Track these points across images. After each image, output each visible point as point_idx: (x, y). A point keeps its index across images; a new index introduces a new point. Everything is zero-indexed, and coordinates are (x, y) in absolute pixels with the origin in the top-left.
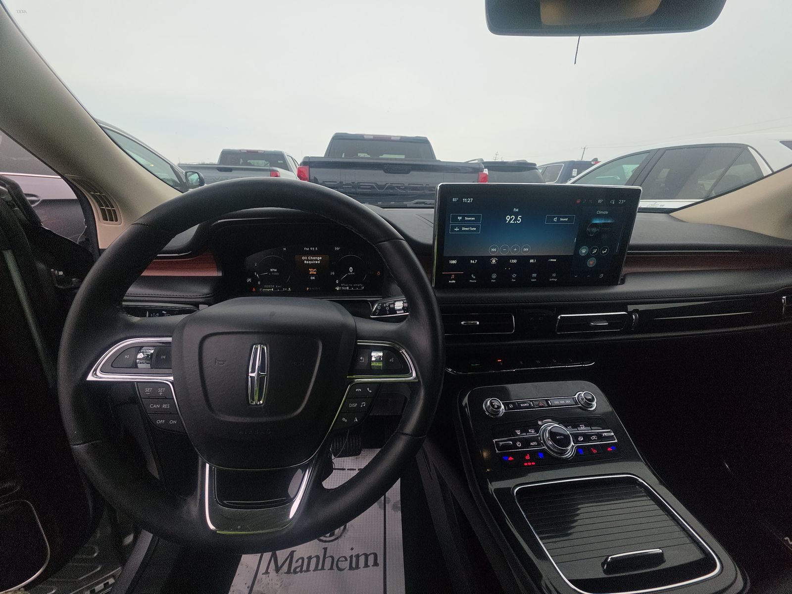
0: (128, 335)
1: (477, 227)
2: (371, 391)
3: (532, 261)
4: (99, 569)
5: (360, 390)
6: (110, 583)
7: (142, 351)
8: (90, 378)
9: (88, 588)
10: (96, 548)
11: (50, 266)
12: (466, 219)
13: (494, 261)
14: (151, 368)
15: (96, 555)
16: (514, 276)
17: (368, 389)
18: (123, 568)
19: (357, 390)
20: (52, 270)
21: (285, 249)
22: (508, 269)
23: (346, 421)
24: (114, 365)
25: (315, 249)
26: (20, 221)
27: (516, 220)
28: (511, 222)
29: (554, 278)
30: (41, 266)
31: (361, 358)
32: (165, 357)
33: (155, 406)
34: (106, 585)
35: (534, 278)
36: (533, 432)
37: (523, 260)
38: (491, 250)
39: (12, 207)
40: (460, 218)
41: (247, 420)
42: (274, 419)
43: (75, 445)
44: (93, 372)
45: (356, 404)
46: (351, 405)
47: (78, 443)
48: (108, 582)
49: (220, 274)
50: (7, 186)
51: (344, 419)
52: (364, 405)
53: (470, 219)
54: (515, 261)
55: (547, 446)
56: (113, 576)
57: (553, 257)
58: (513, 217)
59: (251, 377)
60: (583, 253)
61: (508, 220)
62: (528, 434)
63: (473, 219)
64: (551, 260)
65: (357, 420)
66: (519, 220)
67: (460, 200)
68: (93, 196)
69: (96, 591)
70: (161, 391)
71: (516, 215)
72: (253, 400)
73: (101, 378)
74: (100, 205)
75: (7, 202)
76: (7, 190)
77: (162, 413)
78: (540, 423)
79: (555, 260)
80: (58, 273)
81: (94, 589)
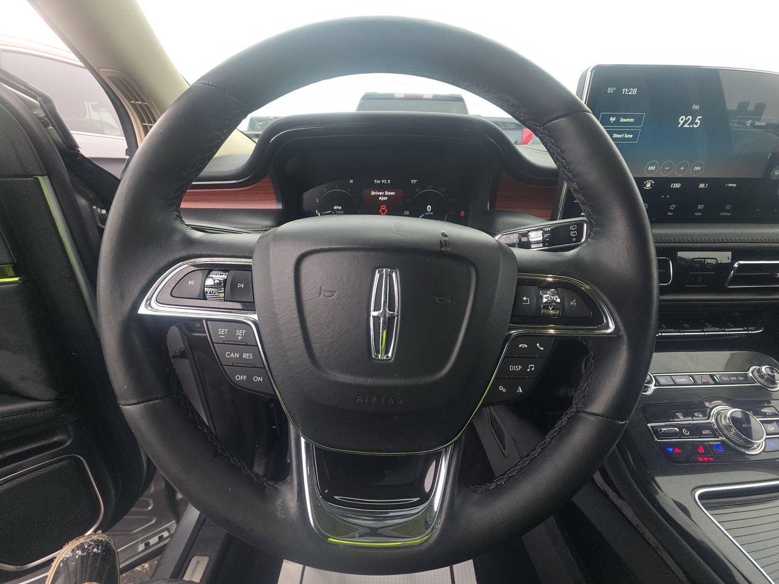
0: (191, 253)
1: (635, 134)
2: (542, 349)
3: (702, 186)
4: (153, 522)
5: (526, 346)
6: (165, 536)
7: (211, 276)
8: (143, 310)
9: (142, 541)
10: (151, 501)
11: (92, 202)
12: (622, 120)
13: (648, 185)
14: (225, 301)
15: (150, 508)
16: (673, 207)
17: (538, 345)
18: (178, 522)
19: (520, 346)
20: (94, 207)
21: (351, 181)
22: (665, 197)
23: (504, 390)
24: (176, 294)
25: (387, 181)
26: (55, 142)
27: (693, 122)
28: (686, 126)
29: (728, 211)
30: (82, 202)
31: (525, 298)
32: (242, 286)
33: (232, 355)
34: (161, 539)
35: (699, 211)
36: (700, 415)
37: (690, 183)
38: (648, 167)
39: (46, 126)
40: (612, 119)
41: (370, 381)
42: (409, 382)
43: (124, 405)
44: (147, 301)
45: (520, 367)
46: (512, 368)
47: (129, 402)
48: (163, 535)
49: (280, 207)
50: (38, 98)
51: (501, 388)
52: (533, 369)
53: (627, 120)
54: (678, 186)
55: (726, 437)
56: (168, 529)
57: (732, 181)
58: (689, 119)
59: (373, 317)
60: (776, 176)
61: (682, 122)
62: (694, 418)
63: (632, 120)
64: (730, 185)
65: (521, 391)
66: (696, 124)
67: (618, 91)
68: (134, 106)
69: (151, 544)
70: (240, 334)
71: (694, 115)
72: (377, 351)
73: (157, 311)
74: (142, 121)
75: (40, 119)
76: (38, 103)
77: (243, 366)
78: (707, 404)
79: (735, 185)
80: (101, 211)
81: (149, 542)
